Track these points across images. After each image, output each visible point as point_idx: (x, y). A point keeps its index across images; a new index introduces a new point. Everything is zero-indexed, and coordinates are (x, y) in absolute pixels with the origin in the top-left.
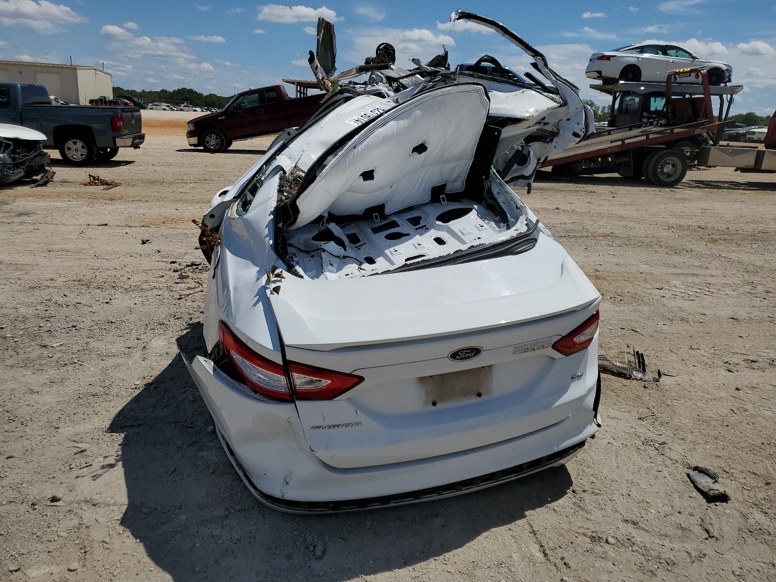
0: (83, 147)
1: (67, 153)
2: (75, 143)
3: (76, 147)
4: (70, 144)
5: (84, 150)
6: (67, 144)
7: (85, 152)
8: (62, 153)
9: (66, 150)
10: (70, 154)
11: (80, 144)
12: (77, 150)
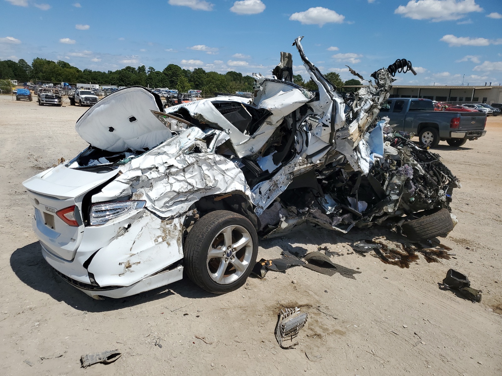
0: (432, 136)
1: (422, 139)
2: (428, 134)
3: (428, 136)
4: (425, 134)
5: (432, 138)
6: (424, 134)
7: (432, 139)
8: (420, 139)
9: (423, 137)
10: (424, 140)
11: (431, 134)
12: (428, 138)
